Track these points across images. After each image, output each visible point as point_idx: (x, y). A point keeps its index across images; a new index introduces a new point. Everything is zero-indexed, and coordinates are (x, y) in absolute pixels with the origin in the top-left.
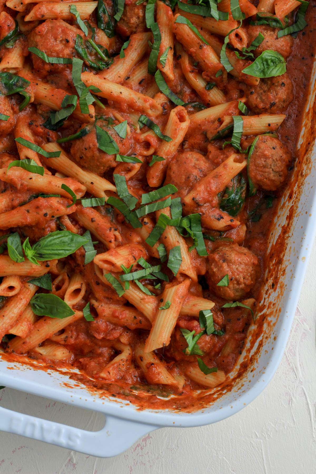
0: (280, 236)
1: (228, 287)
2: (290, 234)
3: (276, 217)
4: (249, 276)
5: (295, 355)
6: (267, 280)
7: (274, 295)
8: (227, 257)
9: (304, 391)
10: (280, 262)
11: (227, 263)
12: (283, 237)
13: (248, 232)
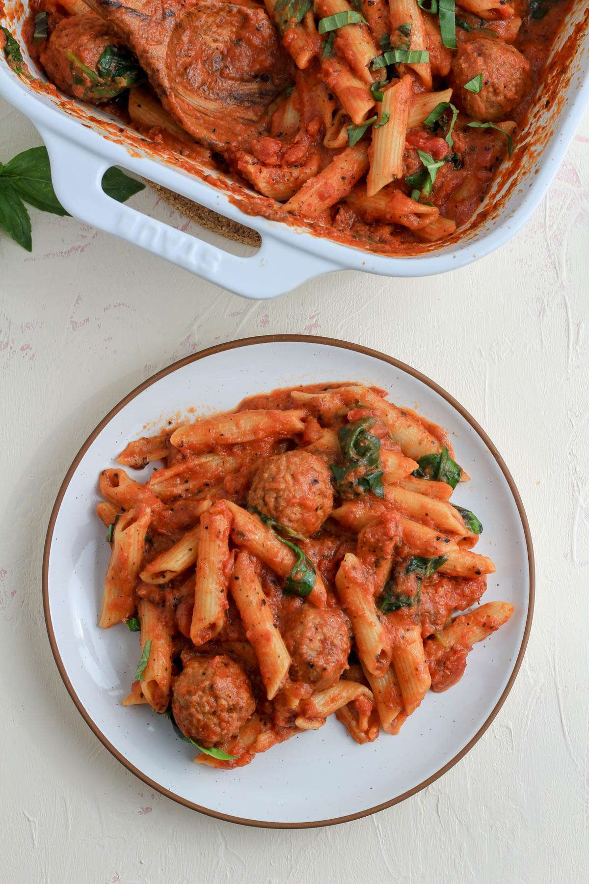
0: (570, 38)
1: (479, 94)
2: (586, 32)
3: (570, 14)
4: (513, 86)
5: (561, 244)
6: (540, 99)
7: (546, 115)
8: (486, 50)
9: (565, 300)
10: (564, 70)
11: (485, 58)
12: (575, 38)
13: (523, 29)
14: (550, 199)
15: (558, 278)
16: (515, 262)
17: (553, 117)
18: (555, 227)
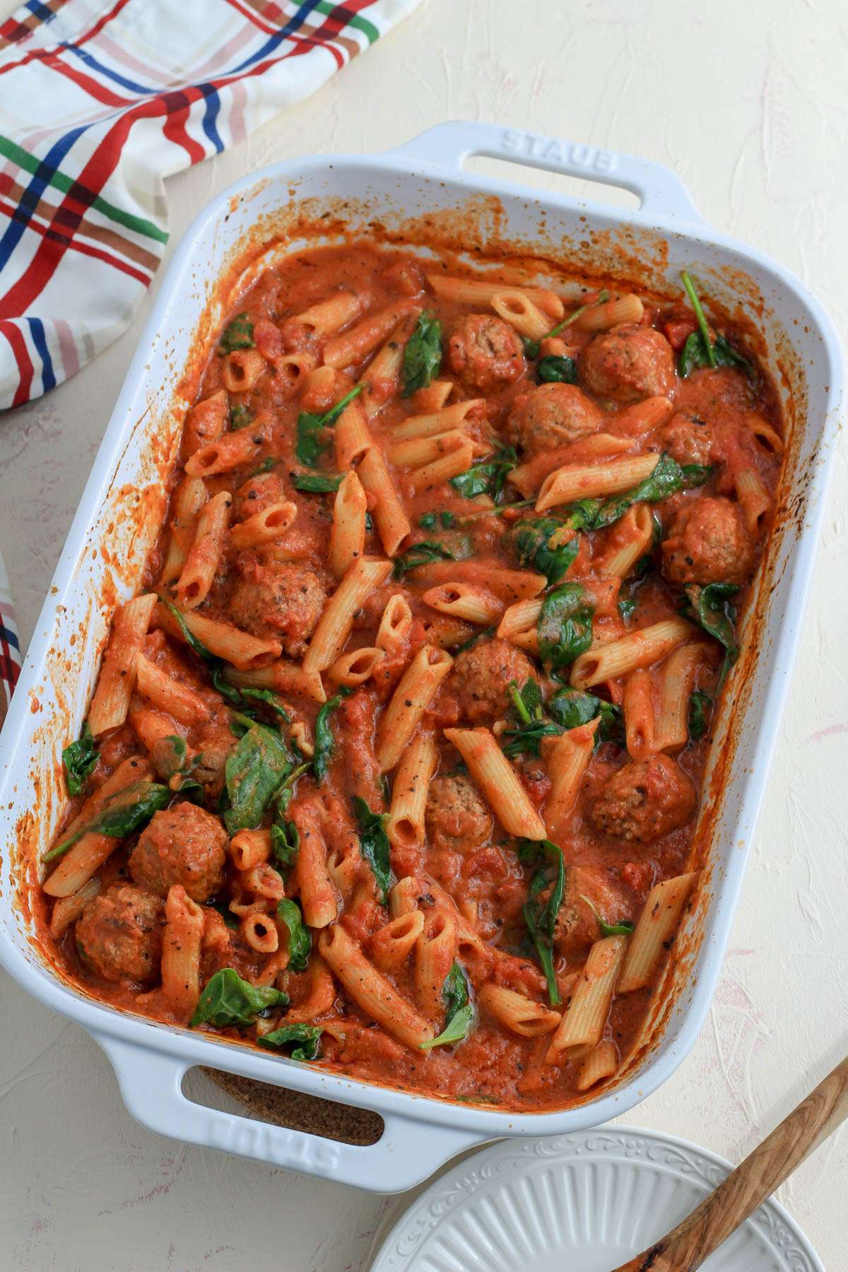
2: (718, 818)
14: (719, 1029)
15: (747, 1120)
16: (693, 1111)
17: (699, 919)
18: (732, 1059)
